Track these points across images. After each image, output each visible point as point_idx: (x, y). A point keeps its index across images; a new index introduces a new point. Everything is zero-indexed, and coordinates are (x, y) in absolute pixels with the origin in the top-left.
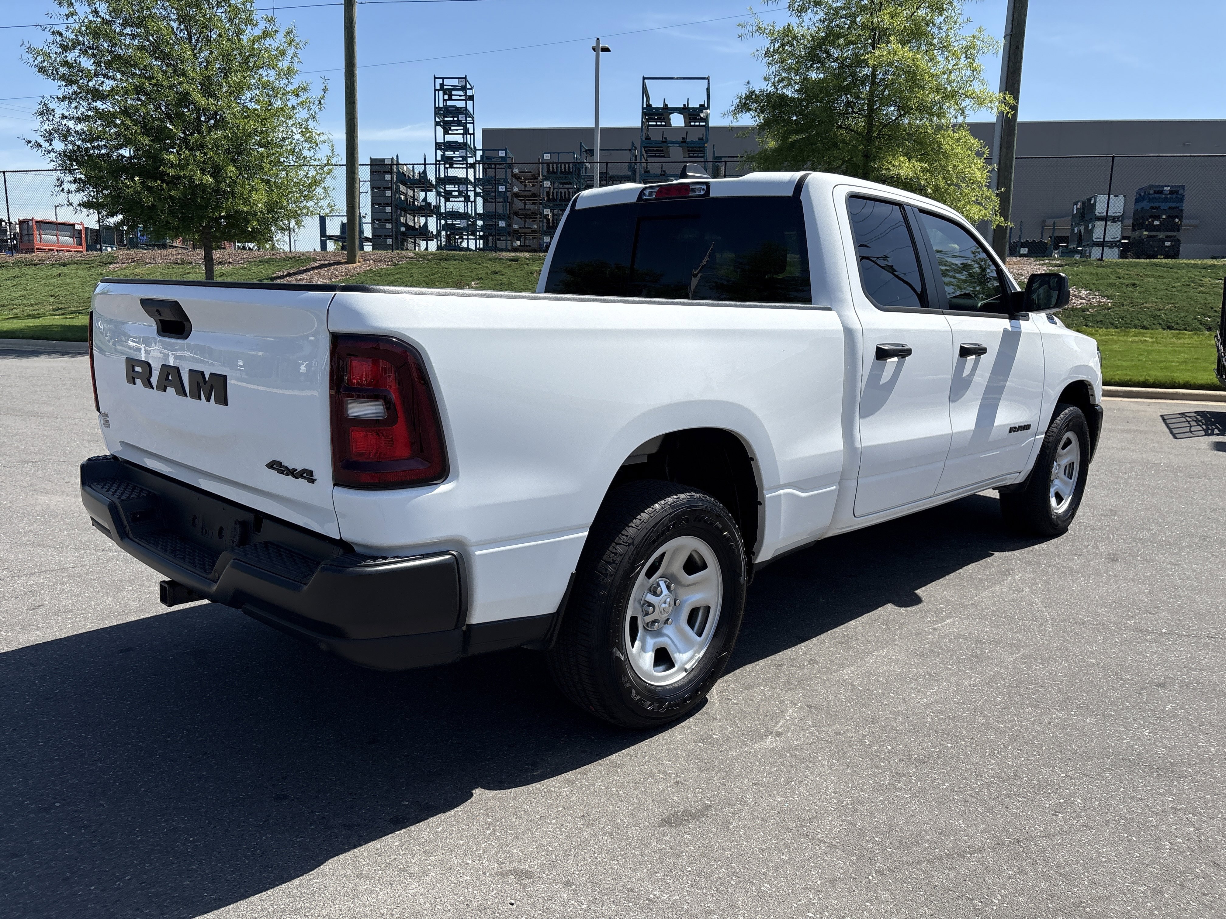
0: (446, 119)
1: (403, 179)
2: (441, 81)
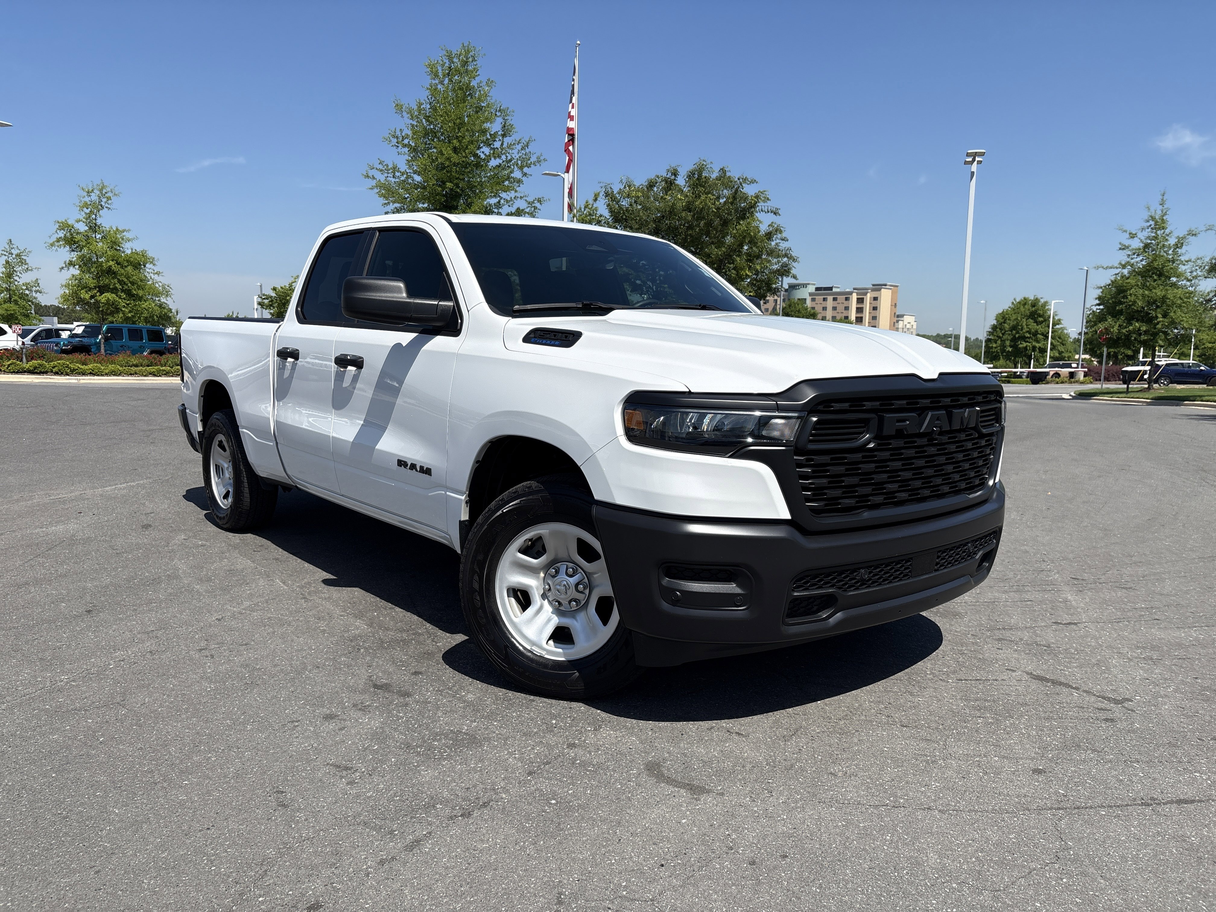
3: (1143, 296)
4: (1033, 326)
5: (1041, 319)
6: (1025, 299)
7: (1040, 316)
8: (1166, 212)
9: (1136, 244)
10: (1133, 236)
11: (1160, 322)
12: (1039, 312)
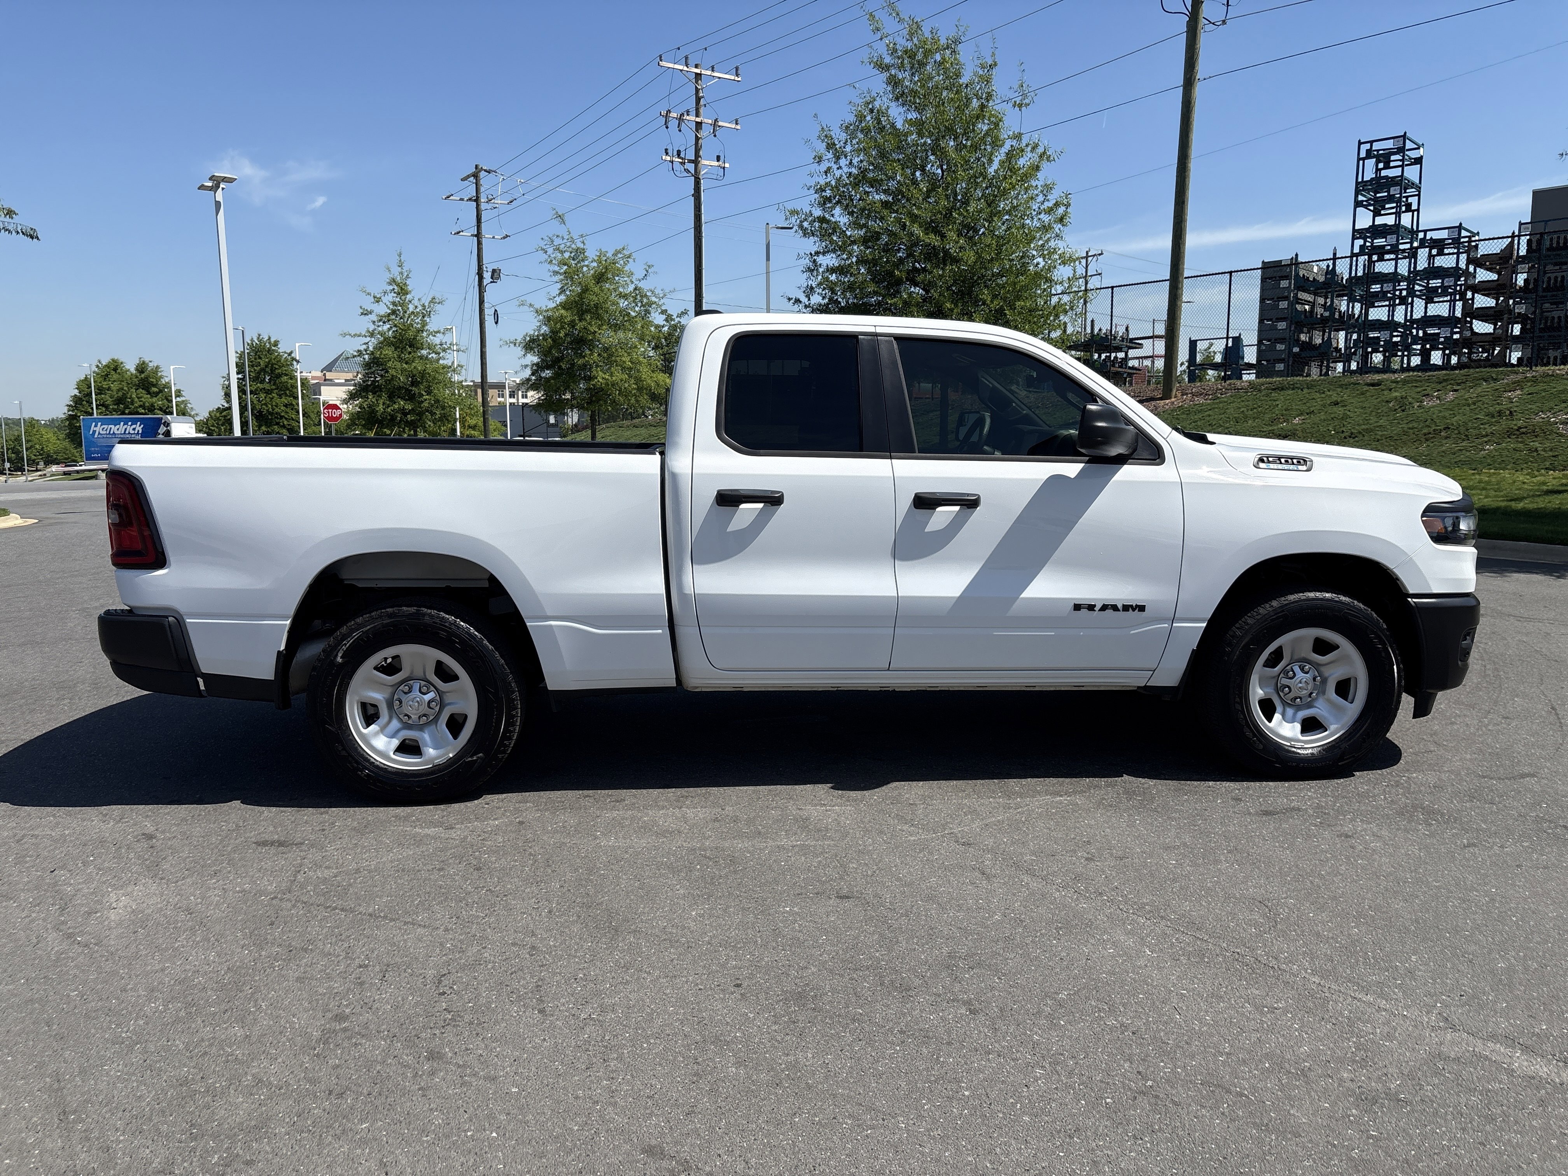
0: (1378, 195)
1: (1304, 284)
2: (1368, 146)
3: (403, 370)
4: (147, 399)
5: (155, 389)
6: (113, 360)
7: (154, 386)
8: (408, 275)
9: (382, 309)
10: (378, 300)
11: (426, 400)
12: (151, 380)
